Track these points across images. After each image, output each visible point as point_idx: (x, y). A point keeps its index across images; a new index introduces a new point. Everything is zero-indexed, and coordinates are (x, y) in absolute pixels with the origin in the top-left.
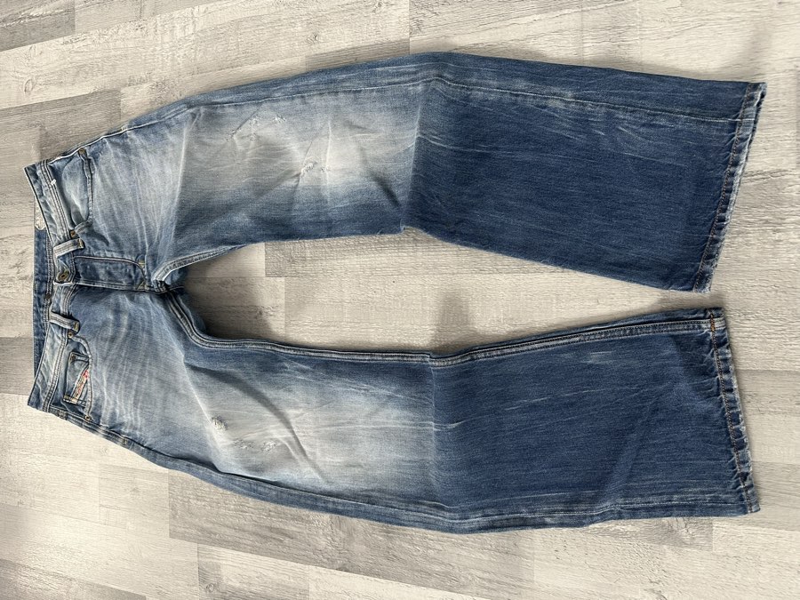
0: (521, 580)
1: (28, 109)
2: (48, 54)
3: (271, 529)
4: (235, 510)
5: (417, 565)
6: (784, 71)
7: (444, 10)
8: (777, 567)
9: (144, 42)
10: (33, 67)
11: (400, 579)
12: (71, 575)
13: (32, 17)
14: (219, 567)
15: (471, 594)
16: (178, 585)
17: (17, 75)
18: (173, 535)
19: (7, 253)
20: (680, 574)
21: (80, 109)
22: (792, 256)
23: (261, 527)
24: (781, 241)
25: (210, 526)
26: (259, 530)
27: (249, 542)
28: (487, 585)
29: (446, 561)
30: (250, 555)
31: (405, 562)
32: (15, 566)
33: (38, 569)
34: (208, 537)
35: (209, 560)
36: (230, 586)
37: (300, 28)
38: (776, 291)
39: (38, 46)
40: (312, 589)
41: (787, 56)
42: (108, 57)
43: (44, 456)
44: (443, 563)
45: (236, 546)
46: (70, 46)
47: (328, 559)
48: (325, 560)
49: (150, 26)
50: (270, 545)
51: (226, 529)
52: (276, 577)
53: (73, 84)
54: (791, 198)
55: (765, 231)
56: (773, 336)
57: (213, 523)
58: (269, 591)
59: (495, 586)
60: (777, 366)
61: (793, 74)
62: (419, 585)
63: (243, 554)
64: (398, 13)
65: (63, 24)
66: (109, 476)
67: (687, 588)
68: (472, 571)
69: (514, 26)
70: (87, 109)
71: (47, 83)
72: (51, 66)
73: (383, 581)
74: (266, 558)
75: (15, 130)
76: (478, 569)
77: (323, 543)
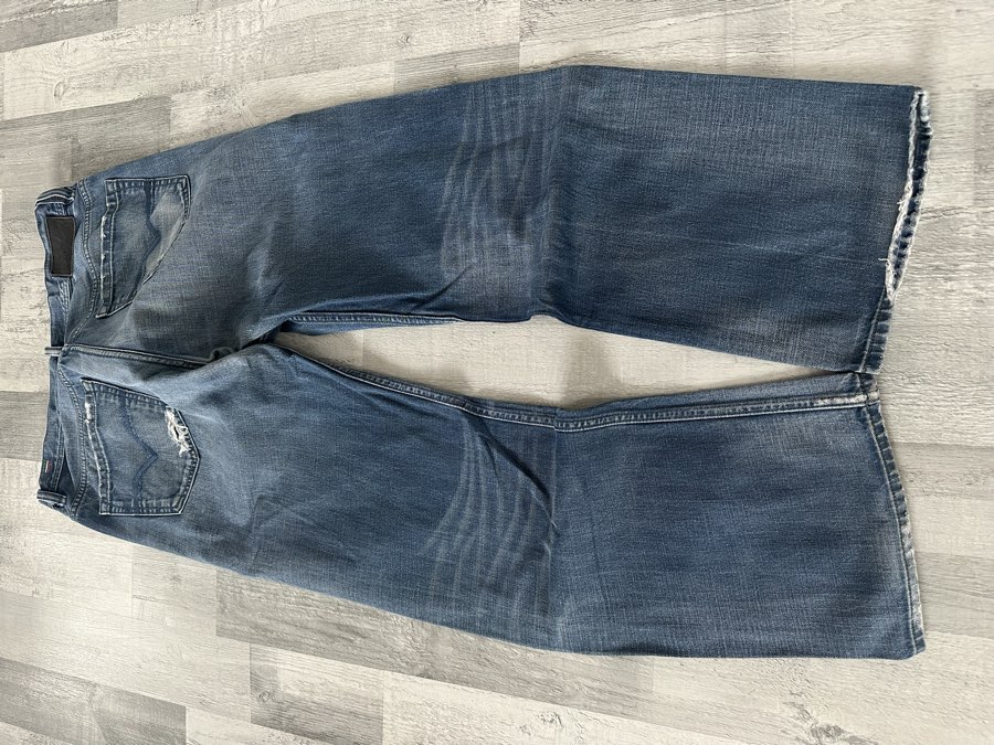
0: (637, 690)
1: (59, 117)
2: (84, 52)
3: (339, 626)
4: (298, 603)
5: (514, 671)
6: (962, 91)
7: (562, 9)
8: (939, 677)
9: (200, 40)
10: (65, 68)
11: (492, 688)
12: (96, 680)
13: (66, 6)
14: (275, 671)
15: (578, 706)
16: (225, 693)
17: (45, 76)
18: (221, 632)
19: (28, 290)
20: (826, 685)
21: (121, 119)
22: (966, 309)
23: (327, 623)
24: (953, 291)
25: (266, 622)
26: (325, 628)
27: (312, 642)
28: (597, 695)
29: (549, 667)
30: (313, 658)
31: (499, 667)
32: (27, 669)
33: (55, 673)
34: (263, 635)
35: (262, 663)
36: (288, 695)
37: (389, 28)
38: (947, 350)
39: (72, 41)
40: (388, 699)
41: (965, 73)
42: (158, 57)
43: (66, 536)
44: (545, 669)
45: (296, 646)
46: (110, 42)
47: (407, 663)
48: (404, 665)
49: (209, 21)
50: (338, 646)
51: (285, 626)
52: (343, 684)
53: (113, 89)
54: (967, 240)
55: (935, 279)
56: (942, 403)
57: (270, 618)
58: (336, 702)
59: (606, 697)
60: (946, 439)
61: (971, 94)
62: (515, 695)
63: (303, 656)
64: (507, 13)
65: (105, 15)
66: (145, 561)
67: (834, 702)
68: (580, 679)
69: (645, 31)
70: (130, 119)
71: (82, 87)
72: (87, 66)
73: (472, 690)
74: (332, 662)
75: (41, 142)
76: (587, 677)
77: (401, 643)
